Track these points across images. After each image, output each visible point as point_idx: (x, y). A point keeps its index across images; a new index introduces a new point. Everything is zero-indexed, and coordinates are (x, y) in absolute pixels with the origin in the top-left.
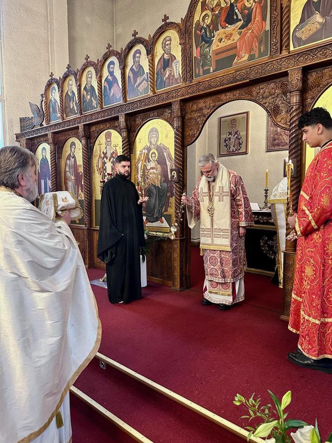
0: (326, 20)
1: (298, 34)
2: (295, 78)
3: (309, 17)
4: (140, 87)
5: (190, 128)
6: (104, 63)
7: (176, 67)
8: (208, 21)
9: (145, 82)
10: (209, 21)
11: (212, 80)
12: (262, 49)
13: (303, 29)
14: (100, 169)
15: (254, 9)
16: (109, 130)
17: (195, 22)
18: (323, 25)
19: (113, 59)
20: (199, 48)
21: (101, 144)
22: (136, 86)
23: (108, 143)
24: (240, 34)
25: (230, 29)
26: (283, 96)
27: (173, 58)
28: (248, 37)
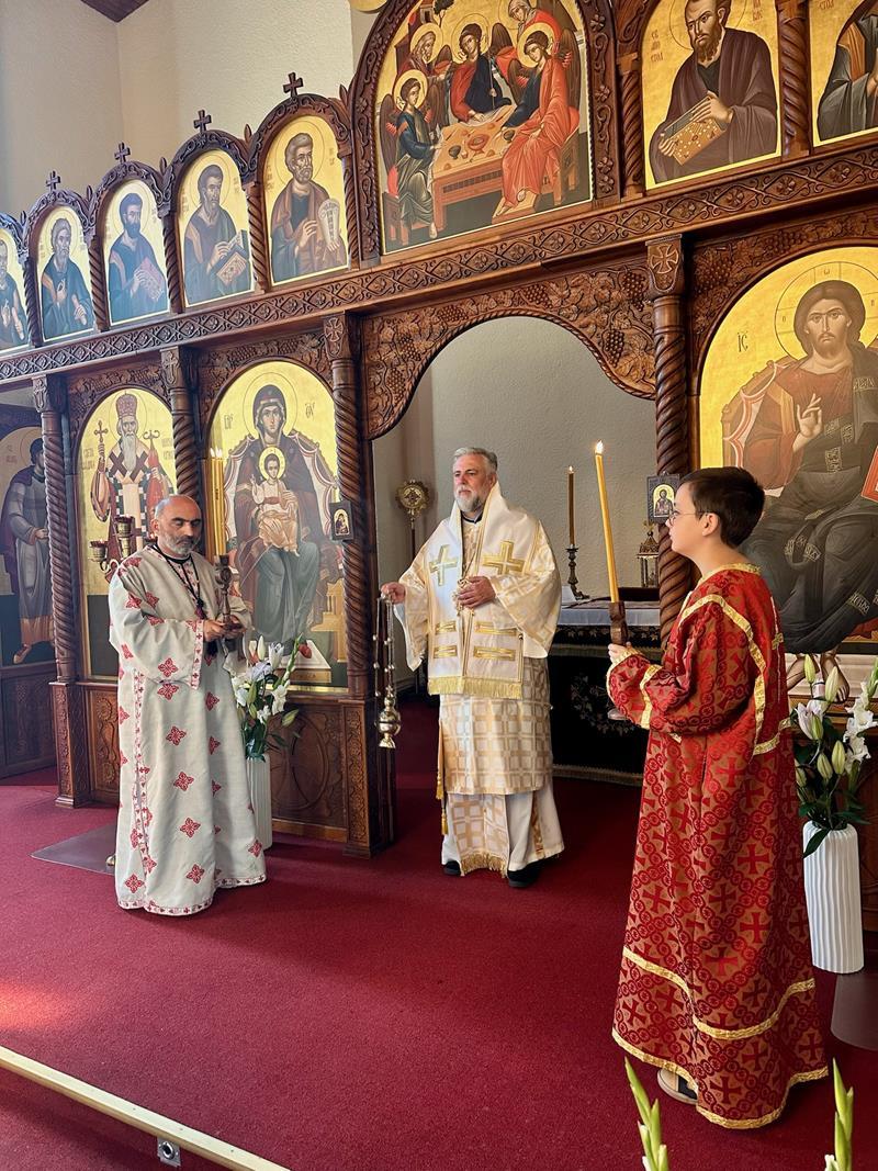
0: (734, 115)
1: (666, 148)
2: (665, 262)
3: (690, 105)
4: (223, 271)
5: (379, 391)
6: (109, 198)
7: (331, 220)
8: (419, 99)
9: (237, 257)
10: (422, 97)
11: (438, 260)
12: (572, 183)
13: (678, 136)
14: (101, 504)
15: (545, 76)
16: (128, 391)
17: (380, 99)
18: (730, 128)
19: (137, 187)
20: (394, 169)
21: (106, 431)
22: (209, 267)
23: (127, 426)
24: (509, 140)
25: (478, 124)
26: (632, 307)
27: (320, 194)
28: (532, 148)
